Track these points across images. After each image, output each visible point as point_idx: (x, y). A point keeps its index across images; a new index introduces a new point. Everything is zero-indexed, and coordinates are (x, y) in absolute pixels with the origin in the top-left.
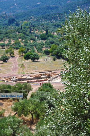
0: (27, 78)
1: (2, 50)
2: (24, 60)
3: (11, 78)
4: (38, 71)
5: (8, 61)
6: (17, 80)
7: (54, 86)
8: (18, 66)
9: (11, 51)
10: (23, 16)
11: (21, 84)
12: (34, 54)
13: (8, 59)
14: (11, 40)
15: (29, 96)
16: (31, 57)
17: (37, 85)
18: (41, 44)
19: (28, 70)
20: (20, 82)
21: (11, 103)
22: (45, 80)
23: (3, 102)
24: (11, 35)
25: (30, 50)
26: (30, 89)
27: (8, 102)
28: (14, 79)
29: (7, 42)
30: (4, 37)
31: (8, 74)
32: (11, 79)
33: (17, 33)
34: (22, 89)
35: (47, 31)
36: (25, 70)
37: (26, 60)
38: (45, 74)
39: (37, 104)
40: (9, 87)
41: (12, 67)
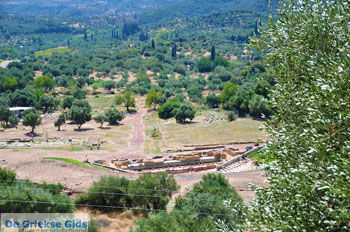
0: (165, 162)
1: (107, 96)
2: (158, 119)
3: (129, 163)
4: (193, 146)
5: (120, 122)
6: (142, 168)
7: (231, 181)
8: (144, 133)
9: (128, 98)
10: (157, 19)
11: (153, 176)
12: (182, 105)
13: (120, 118)
14: (130, 73)
15: (171, 206)
16: (176, 112)
17: (191, 178)
18: (200, 83)
19: (168, 142)
20: (149, 171)
21: (129, 222)
22: (208, 168)
23: (109, 219)
24: (128, 62)
25: (172, 97)
26: (174, 188)
27: (122, 218)
28: (134, 165)
29: (118, 78)
30: (112, 67)
31: (121, 152)
32: (129, 166)
33: (143, 57)
34: (155, 188)
35: (213, 51)
36: (161, 144)
37: (163, 120)
38: (208, 153)
39: (191, 224)
40: (124, 183)
41: (131, 136)
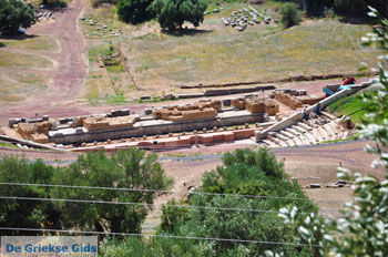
0: (137, 125)
2: (117, 23)
3: (50, 127)
4: (200, 87)
5: (28, 32)
6: (82, 138)
7: (290, 166)
8: (85, 58)
11: (108, 156)
13: (27, 21)
15: (151, 224)
16: (159, 6)
17: (197, 160)
19: (143, 79)
20: (99, 145)
22: (237, 137)
26: (160, 185)
28: (65, 132)
31: (31, 102)
32: (51, 133)
34: (115, 184)
36: (125, 83)
37: (129, 26)
38: (236, 102)
40: (41, 173)
41: (56, 64)
